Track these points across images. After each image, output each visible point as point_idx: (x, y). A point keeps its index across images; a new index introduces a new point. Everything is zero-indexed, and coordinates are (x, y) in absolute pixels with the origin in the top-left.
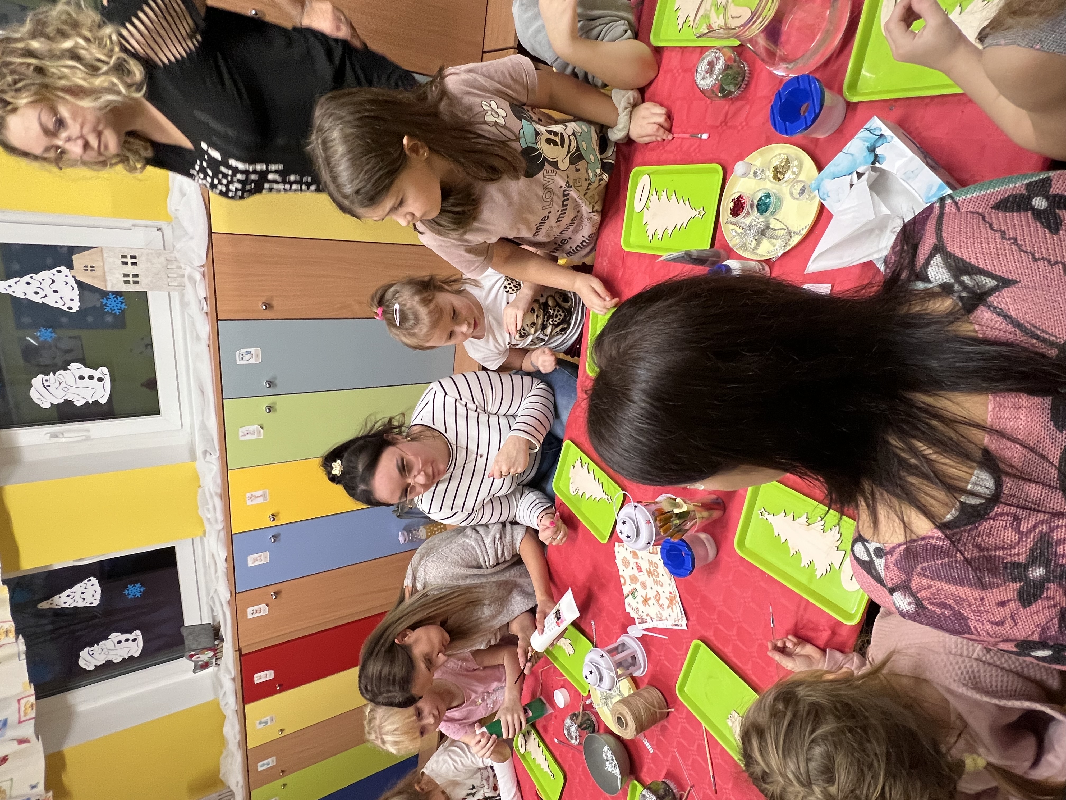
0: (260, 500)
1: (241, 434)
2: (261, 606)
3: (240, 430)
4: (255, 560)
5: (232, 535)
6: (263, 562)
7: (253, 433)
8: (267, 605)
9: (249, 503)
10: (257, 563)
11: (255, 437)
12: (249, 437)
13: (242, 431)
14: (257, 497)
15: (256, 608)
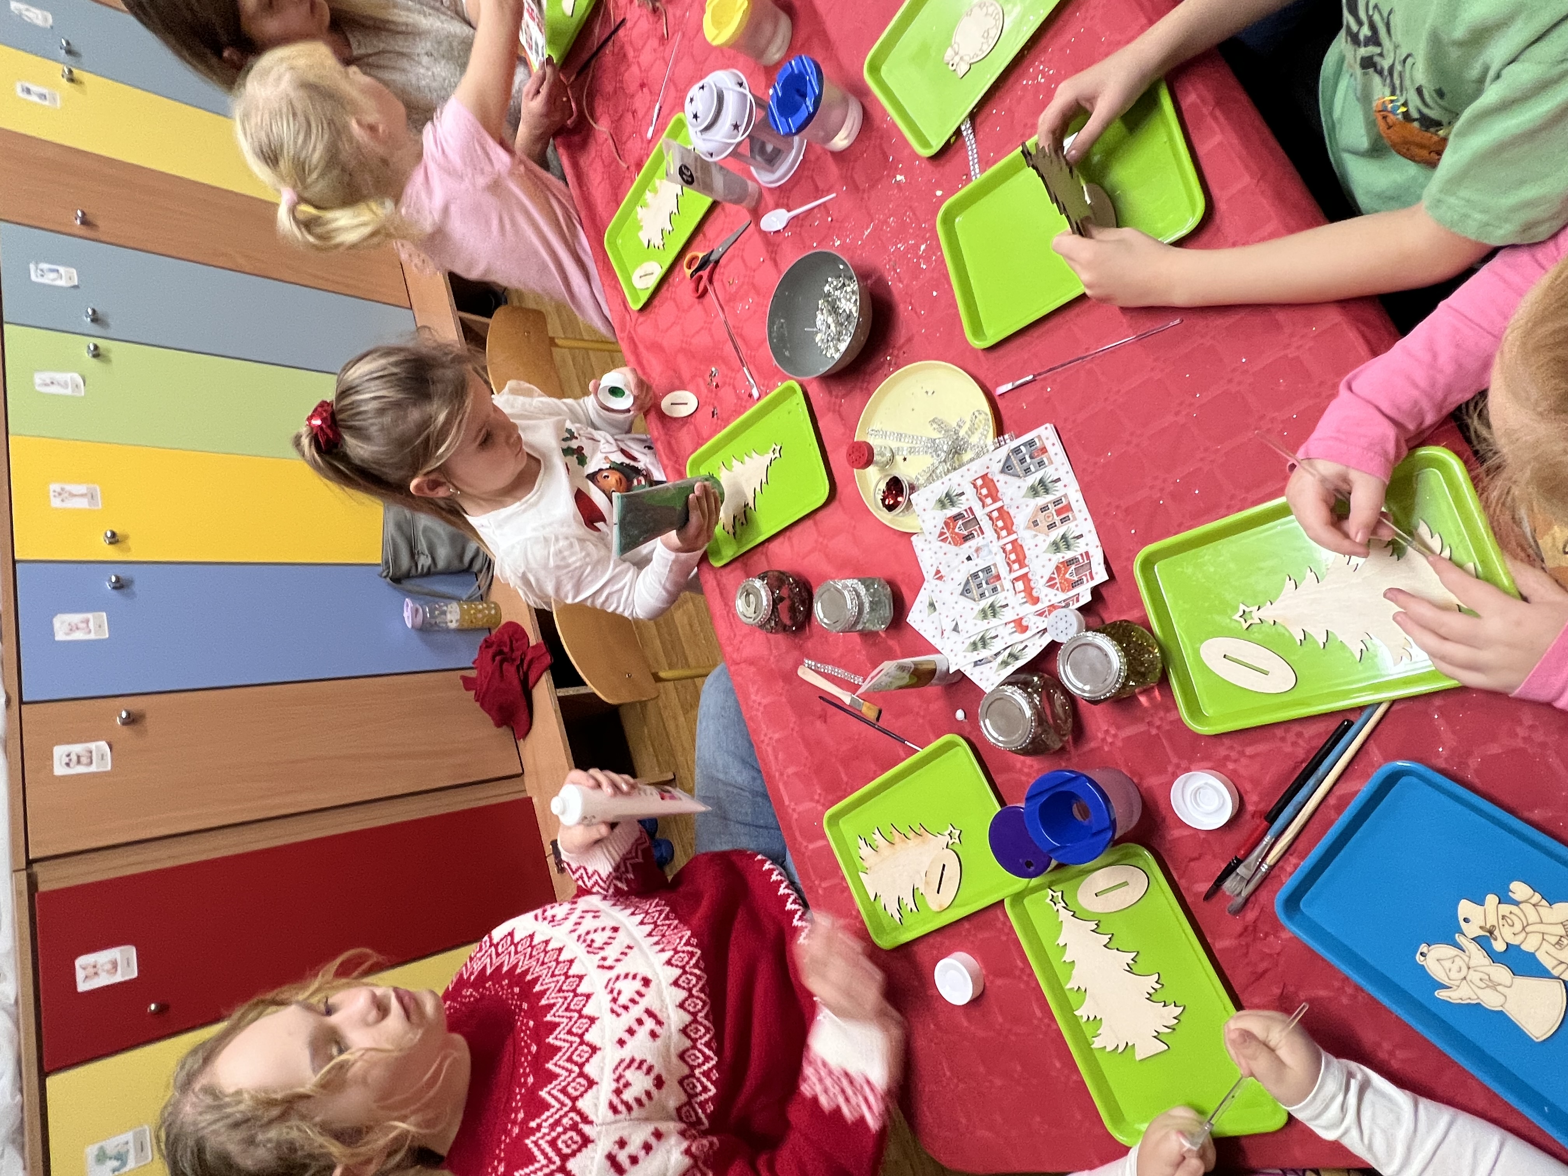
0: (82, 504)
1: (38, 381)
2: (93, 746)
3: (37, 375)
4: (73, 628)
5: (14, 562)
6: (92, 636)
7: (65, 385)
8: (110, 744)
9: (56, 503)
10: (78, 636)
11: (69, 392)
12: (54, 389)
13: (41, 377)
14: (75, 496)
15: (77, 749)
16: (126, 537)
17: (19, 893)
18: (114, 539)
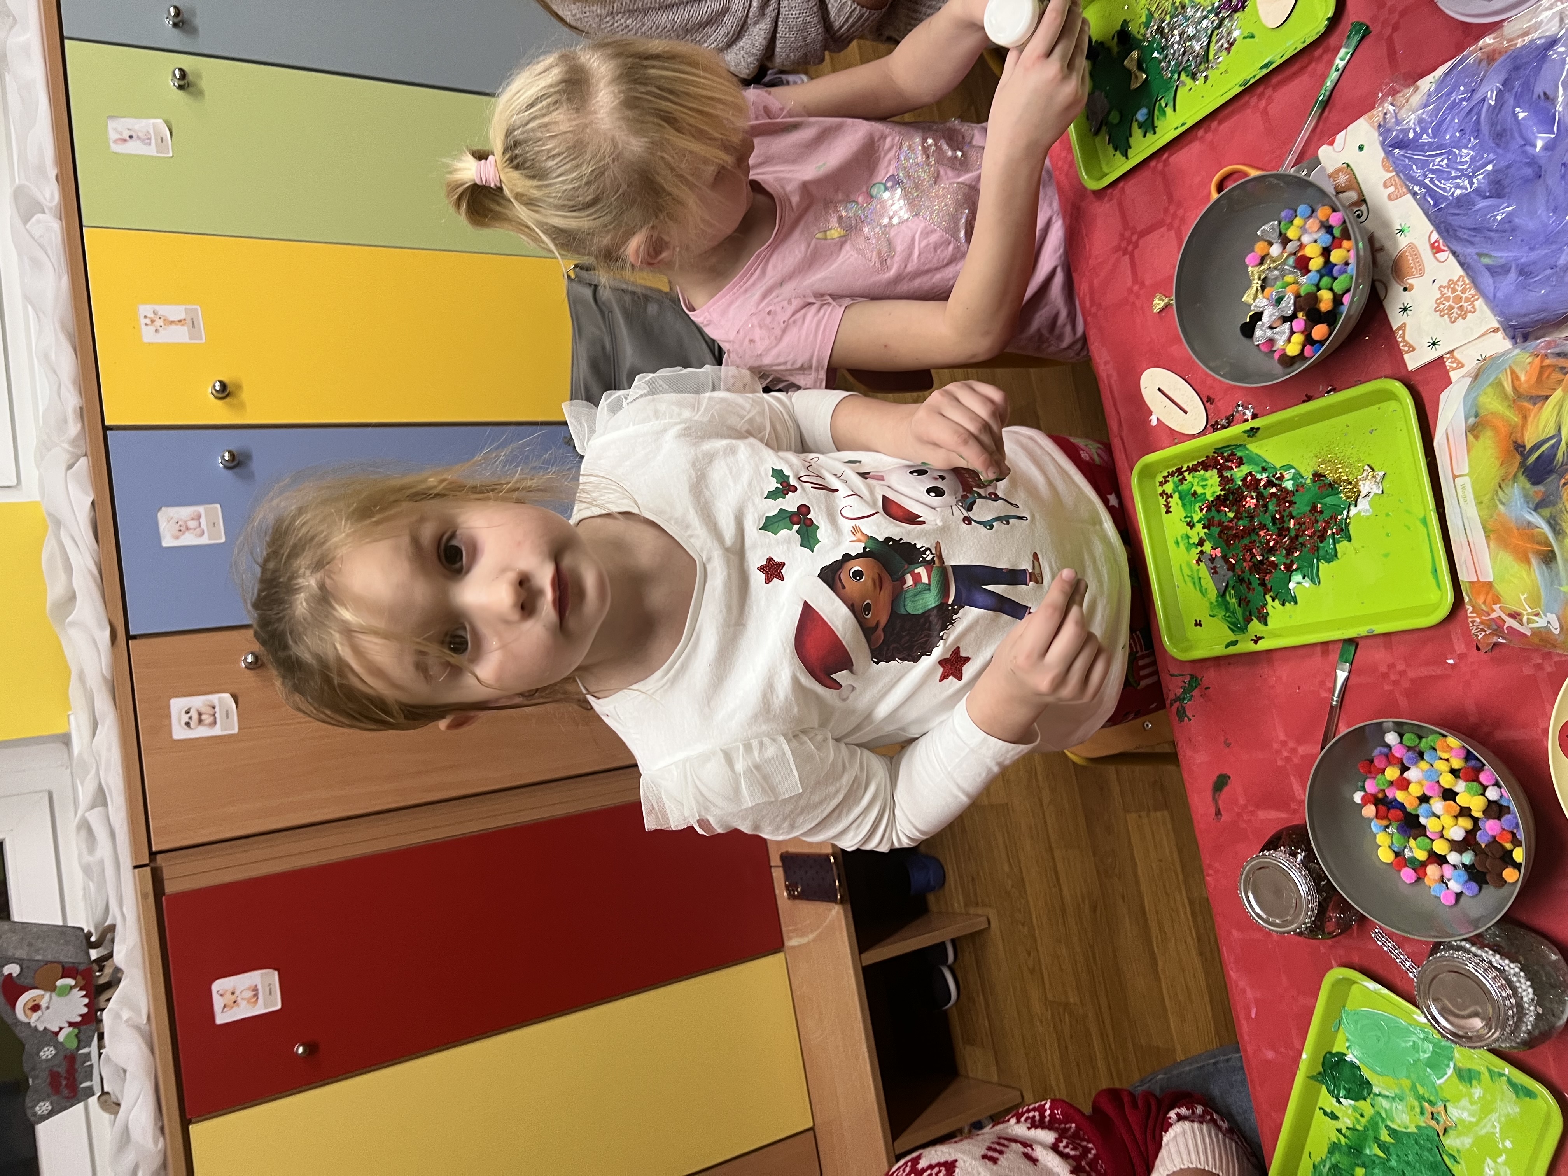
0: (180, 335)
1: (113, 135)
2: (214, 698)
3: (111, 125)
4: (183, 529)
5: (106, 429)
6: (205, 540)
7: (147, 141)
8: (235, 698)
9: (148, 335)
10: (189, 540)
11: (151, 151)
12: (134, 148)
13: (116, 128)
14: (172, 322)
15: (197, 702)
16: (239, 387)
17: (144, 896)
18: (224, 391)
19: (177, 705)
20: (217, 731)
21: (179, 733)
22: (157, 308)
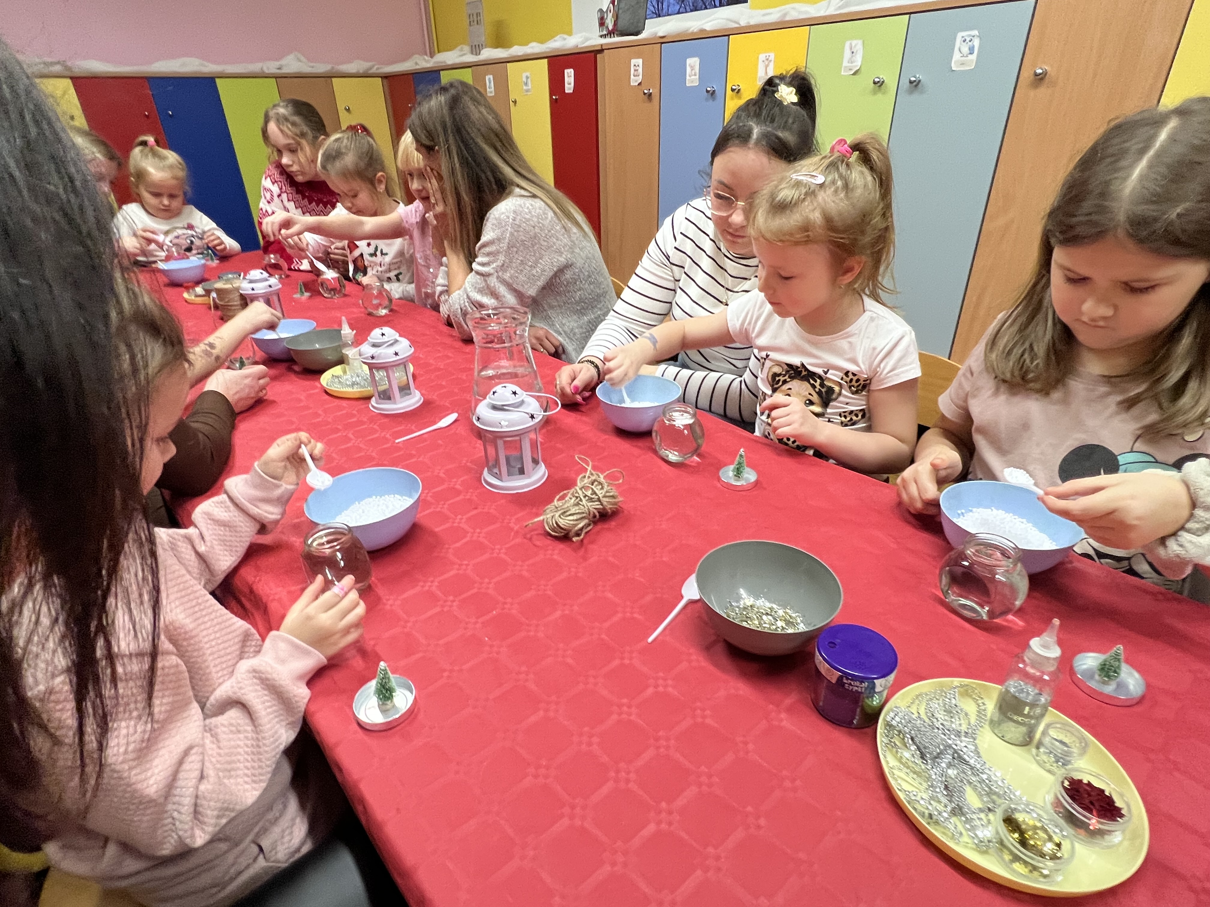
1: (854, 43)
2: (641, 77)
3: (860, 42)
4: (692, 68)
5: (729, 35)
6: (688, 77)
7: (851, 61)
8: (640, 84)
9: (762, 57)
10: (688, 70)
11: (845, 63)
12: (847, 53)
13: (858, 44)
15: (640, 70)
19: (640, 61)
20: (632, 77)
21: (633, 62)
22: (772, 62)
